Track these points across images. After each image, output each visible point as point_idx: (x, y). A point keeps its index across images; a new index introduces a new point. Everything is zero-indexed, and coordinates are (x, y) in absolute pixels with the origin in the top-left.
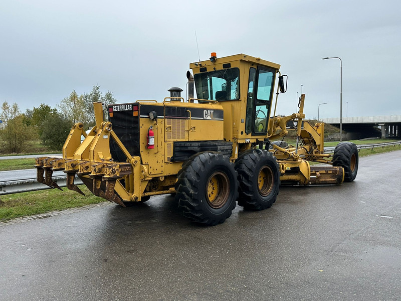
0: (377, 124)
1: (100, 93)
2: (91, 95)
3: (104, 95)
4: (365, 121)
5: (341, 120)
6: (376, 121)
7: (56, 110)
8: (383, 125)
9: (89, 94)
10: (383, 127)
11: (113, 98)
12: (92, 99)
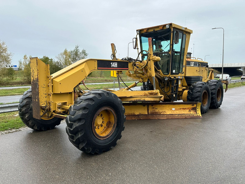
0: (240, 68)
1: (79, 49)
2: (74, 51)
3: (81, 51)
4: (233, 66)
5: (223, 65)
6: (239, 66)
7: (52, 60)
8: (244, 68)
9: (73, 50)
10: (244, 70)
11: (86, 53)
12: (75, 53)
